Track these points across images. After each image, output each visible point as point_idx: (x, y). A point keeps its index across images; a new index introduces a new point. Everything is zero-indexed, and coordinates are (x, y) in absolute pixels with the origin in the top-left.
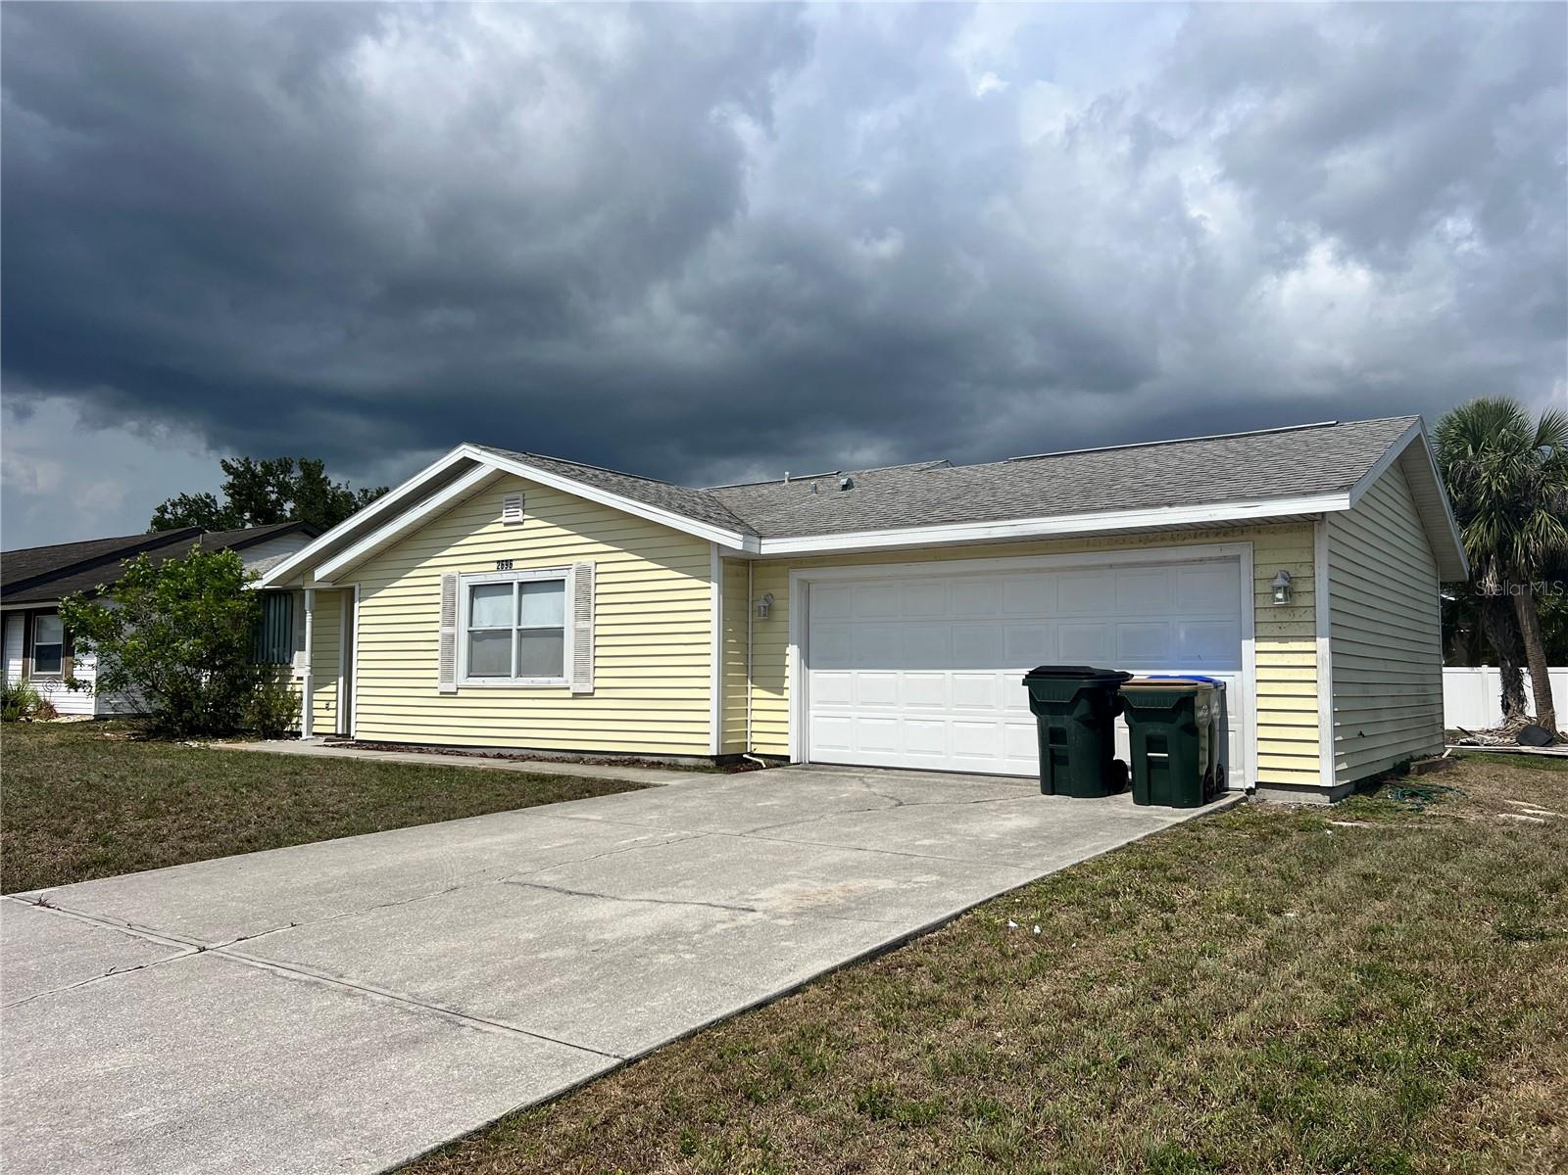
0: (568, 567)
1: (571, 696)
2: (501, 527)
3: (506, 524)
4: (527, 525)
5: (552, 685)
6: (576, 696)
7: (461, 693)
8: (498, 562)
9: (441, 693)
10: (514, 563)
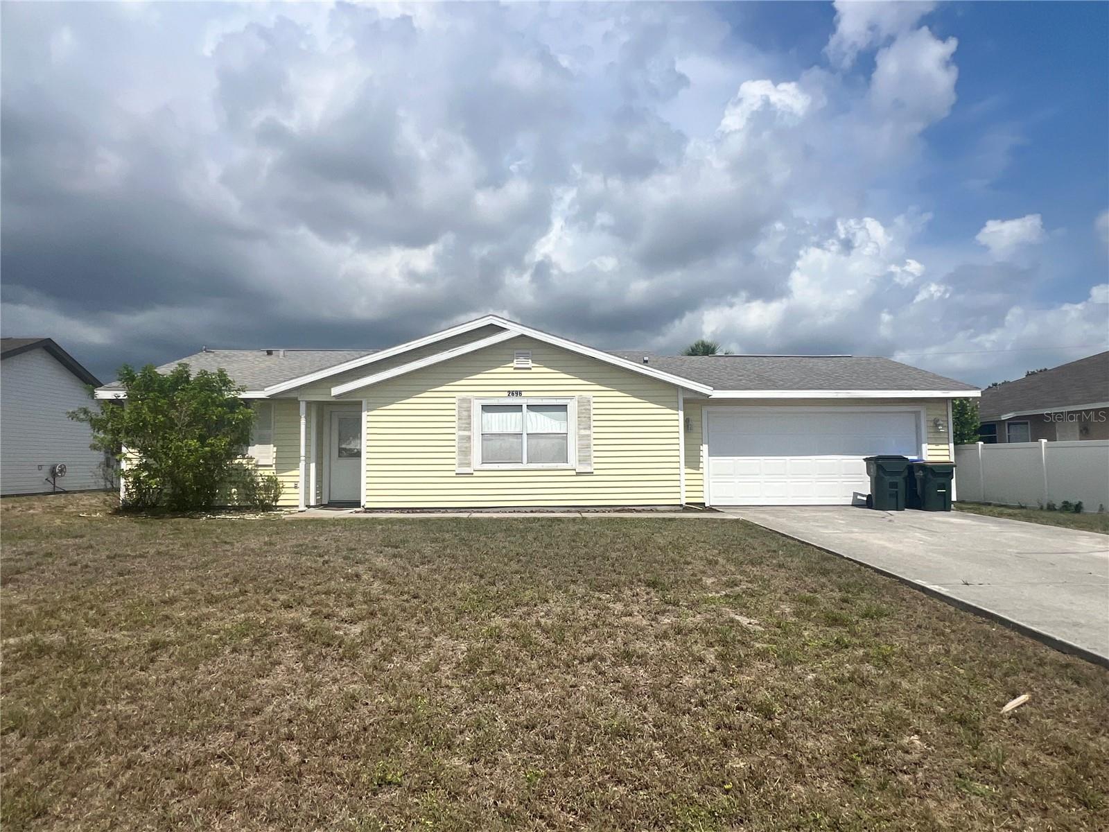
0: (572, 398)
1: (575, 474)
2: (511, 370)
3: (515, 369)
4: (534, 370)
5: (559, 468)
6: (579, 474)
7: (476, 474)
8: (508, 391)
9: (457, 474)
10: (523, 393)
